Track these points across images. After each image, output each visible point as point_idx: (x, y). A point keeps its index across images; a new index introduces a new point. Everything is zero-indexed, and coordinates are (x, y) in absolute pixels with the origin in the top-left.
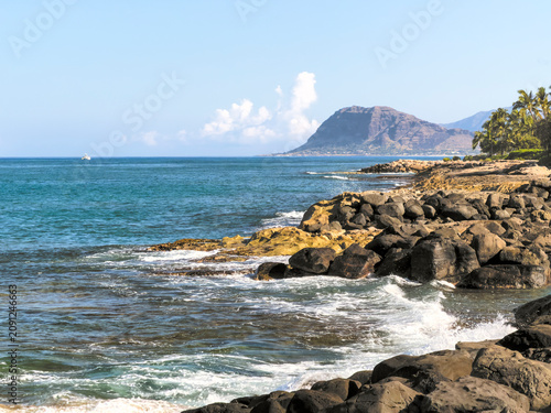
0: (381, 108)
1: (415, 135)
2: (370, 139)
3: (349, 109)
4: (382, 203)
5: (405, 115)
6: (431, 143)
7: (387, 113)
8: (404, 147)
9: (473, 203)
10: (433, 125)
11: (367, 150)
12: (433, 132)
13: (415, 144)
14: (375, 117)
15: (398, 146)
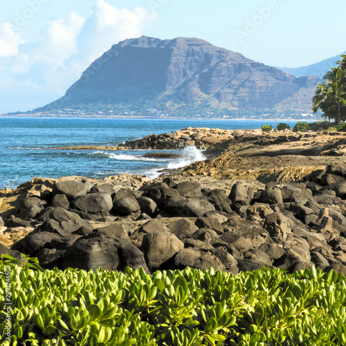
0: (187, 40)
1: (242, 85)
2: (169, 91)
3: (135, 41)
4: (83, 193)
5: (227, 52)
6: (268, 100)
7: (197, 49)
8: (223, 105)
9: (209, 195)
10: (272, 70)
11: (163, 109)
12: (272, 81)
13: (242, 100)
14: (178, 56)
15: (214, 103)
